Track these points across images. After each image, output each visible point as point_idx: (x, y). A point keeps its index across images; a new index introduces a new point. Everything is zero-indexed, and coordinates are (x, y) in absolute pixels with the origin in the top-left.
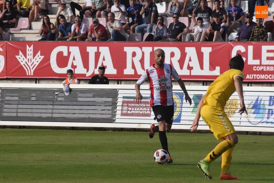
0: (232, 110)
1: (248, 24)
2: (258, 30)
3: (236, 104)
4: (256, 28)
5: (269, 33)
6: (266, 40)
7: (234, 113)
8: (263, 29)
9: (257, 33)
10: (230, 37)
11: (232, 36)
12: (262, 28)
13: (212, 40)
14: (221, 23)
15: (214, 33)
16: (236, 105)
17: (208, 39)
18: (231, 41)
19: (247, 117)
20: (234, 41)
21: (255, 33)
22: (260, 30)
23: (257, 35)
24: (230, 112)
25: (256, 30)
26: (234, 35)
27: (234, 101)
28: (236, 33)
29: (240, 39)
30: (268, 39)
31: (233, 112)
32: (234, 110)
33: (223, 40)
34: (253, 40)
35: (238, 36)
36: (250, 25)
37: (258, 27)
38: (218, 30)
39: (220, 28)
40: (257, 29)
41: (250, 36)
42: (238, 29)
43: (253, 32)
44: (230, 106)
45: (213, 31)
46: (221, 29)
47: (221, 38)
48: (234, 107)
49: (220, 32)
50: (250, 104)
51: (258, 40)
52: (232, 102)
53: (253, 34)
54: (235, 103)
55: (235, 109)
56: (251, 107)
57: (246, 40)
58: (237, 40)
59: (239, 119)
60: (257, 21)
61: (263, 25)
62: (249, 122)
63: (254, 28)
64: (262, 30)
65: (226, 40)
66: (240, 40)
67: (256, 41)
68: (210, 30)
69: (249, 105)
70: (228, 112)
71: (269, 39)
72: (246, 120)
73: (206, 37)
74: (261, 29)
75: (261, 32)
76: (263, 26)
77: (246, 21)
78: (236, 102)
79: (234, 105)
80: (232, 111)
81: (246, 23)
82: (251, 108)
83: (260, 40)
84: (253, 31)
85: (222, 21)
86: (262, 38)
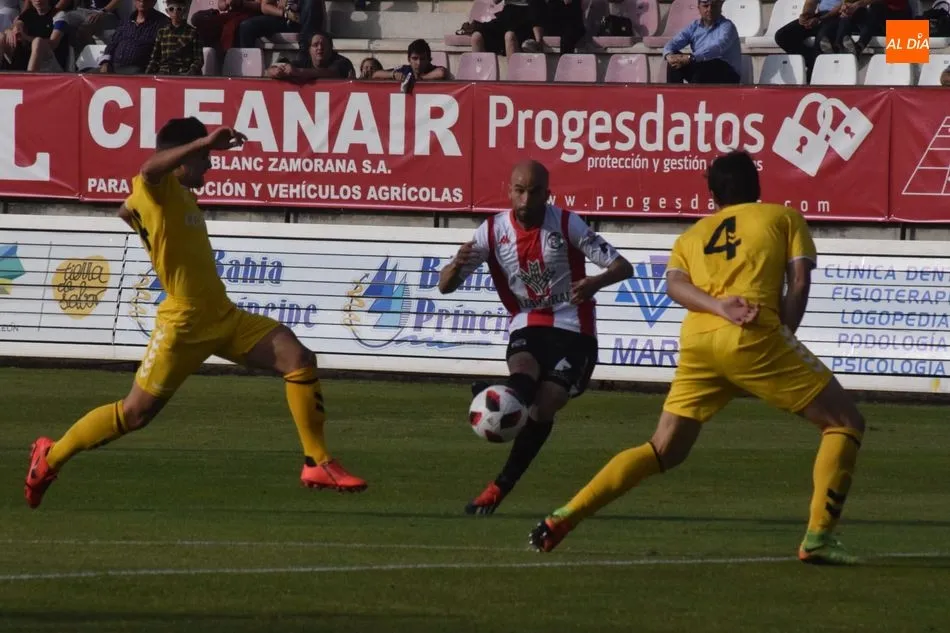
0: (89, 292)
1: (140, 20)
2: (174, 40)
3: (100, 274)
4: (167, 32)
5: (206, 50)
6: (198, 72)
7: (96, 301)
8: (190, 36)
9: (171, 47)
10: (82, 58)
11: (89, 56)
12: (188, 33)
13: (25, 69)
14: (55, 12)
15: (30, 45)
16: (103, 278)
17: (10, 63)
18: (86, 71)
19: (134, 314)
20: (97, 71)
21: (165, 47)
22: (180, 40)
23: (170, 54)
24: (83, 298)
25: (165, 40)
26: (97, 51)
27: (94, 265)
28: (103, 47)
29: (115, 65)
30: (204, 69)
31: (91, 298)
32: (95, 292)
33: (59, 67)
34: (155, 71)
35: (107, 57)
36: (147, 20)
37: (172, 27)
38: (45, 35)
39: (52, 27)
40: (169, 35)
41: (150, 59)
42: (110, 32)
43: (159, 46)
44: (81, 280)
45: (28, 38)
46: (54, 34)
47: (54, 60)
48: (96, 283)
49: (52, 43)
50: (147, 275)
51: (174, 70)
52: (89, 268)
53: (158, 52)
54: (98, 270)
55: (98, 290)
56: (150, 284)
57: (133, 69)
58: (104, 68)
59: (109, 322)
60: (171, 9)
61: (189, 22)
62: (143, 331)
63: (161, 33)
64: (186, 40)
65: (71, 67)
66: (115, 69)
67: (166, 73)
68: (18, 35)
69: (142, 278)
70: (74, 298)
71: (207, 71)
72: (132, 324)
73: (6, 56)
74: (183, 36)
75: (184, 45)
76: (190, 27)
77: (134, 10)
78: (102, 269)
79: (95, 276)
80: (87, 296)
81: (134, 16)
82: (148, 286)
83: (181, 70)
84: (159, 43)
85: (57, 6)
86: (186, 66)
